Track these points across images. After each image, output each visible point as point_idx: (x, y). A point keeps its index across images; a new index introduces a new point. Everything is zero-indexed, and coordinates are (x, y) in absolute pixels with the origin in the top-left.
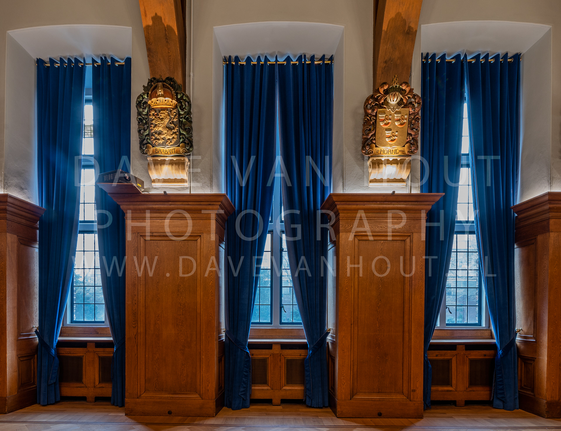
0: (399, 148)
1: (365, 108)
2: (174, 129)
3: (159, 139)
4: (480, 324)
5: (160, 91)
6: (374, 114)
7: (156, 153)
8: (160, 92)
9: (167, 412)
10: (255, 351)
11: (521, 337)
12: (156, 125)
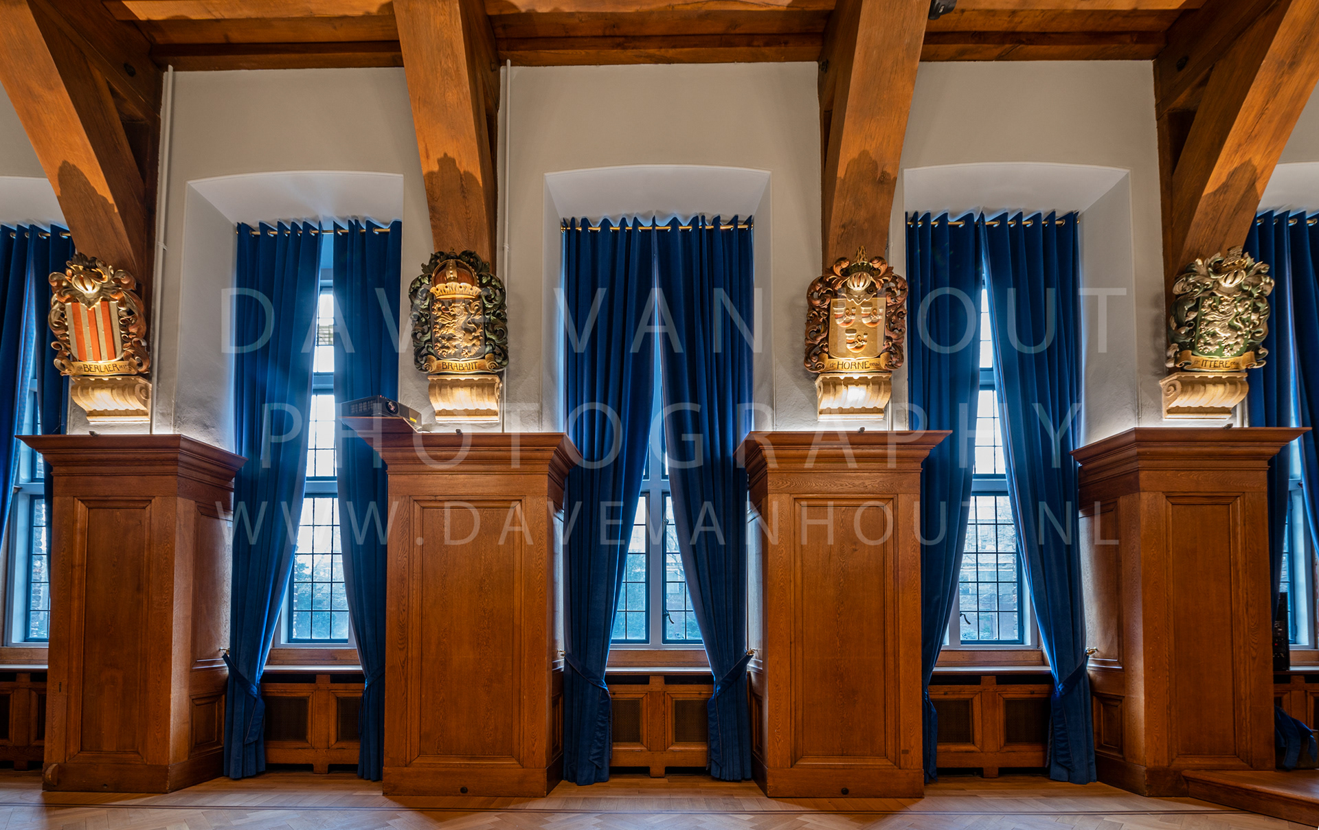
0: (870, 360)
1: (810, 297)
2: (475, 331)
3: (448, 348)
4: (1021, 640)
5: (451, 272)
6: (826, 307)
7: (443, 368)
8: (451, 274)
9: (459, 789)
10: (617, 688)
11: (1096, 662)
12: (443, 326)
